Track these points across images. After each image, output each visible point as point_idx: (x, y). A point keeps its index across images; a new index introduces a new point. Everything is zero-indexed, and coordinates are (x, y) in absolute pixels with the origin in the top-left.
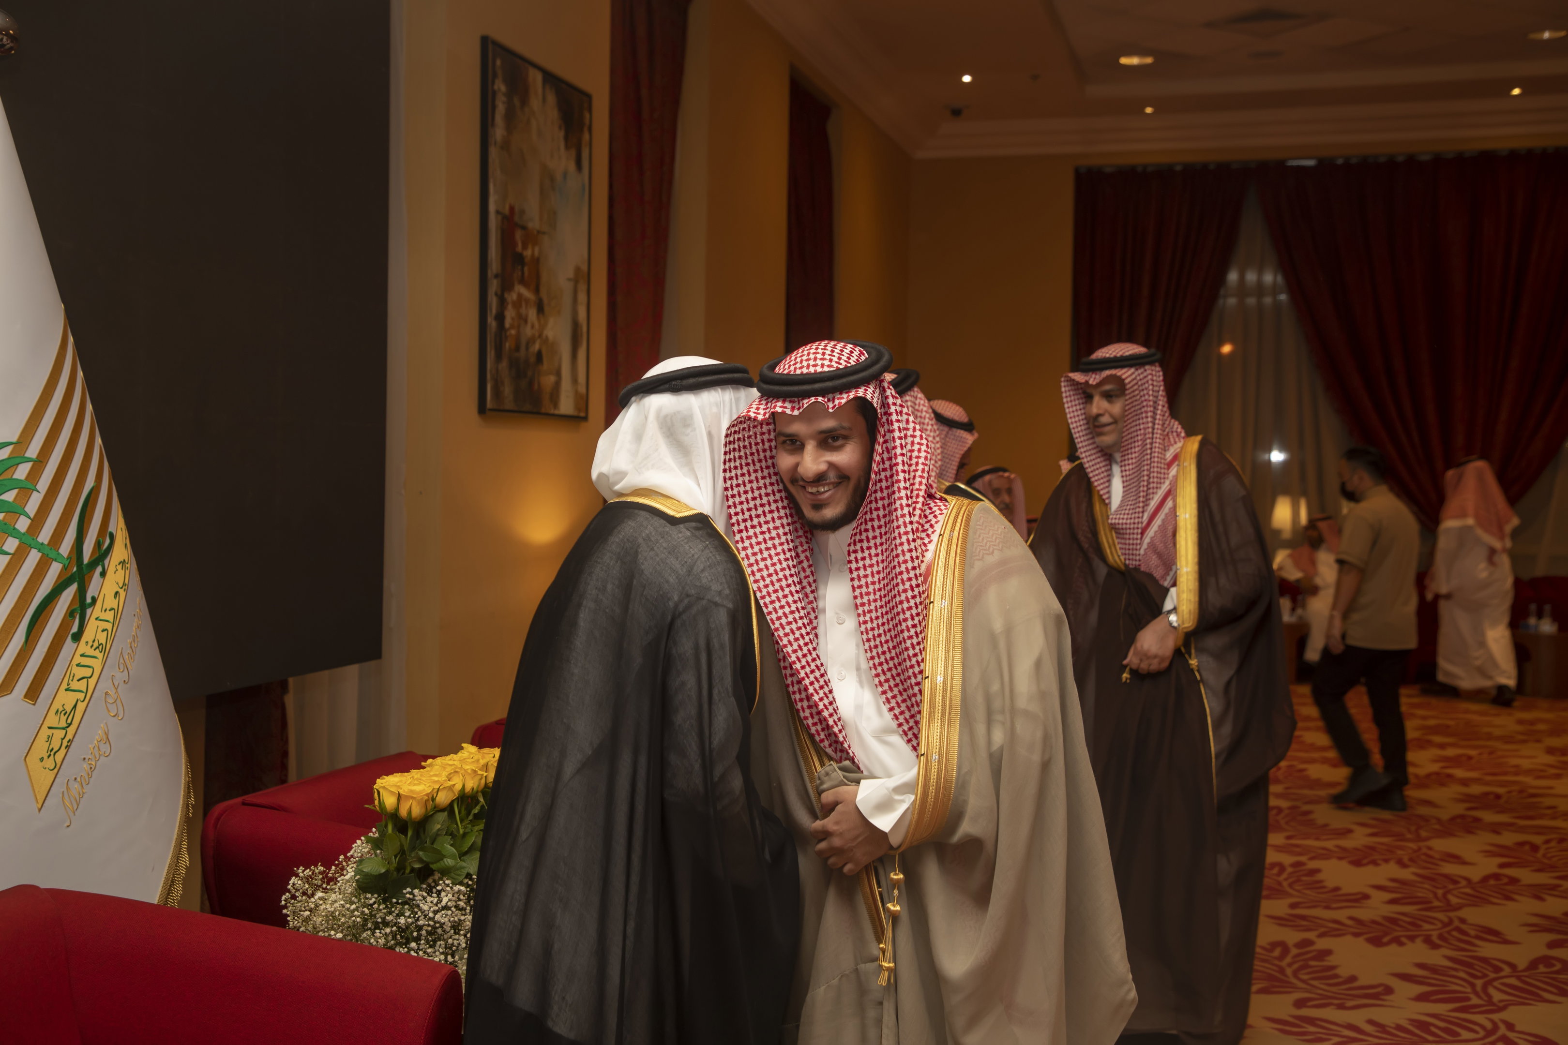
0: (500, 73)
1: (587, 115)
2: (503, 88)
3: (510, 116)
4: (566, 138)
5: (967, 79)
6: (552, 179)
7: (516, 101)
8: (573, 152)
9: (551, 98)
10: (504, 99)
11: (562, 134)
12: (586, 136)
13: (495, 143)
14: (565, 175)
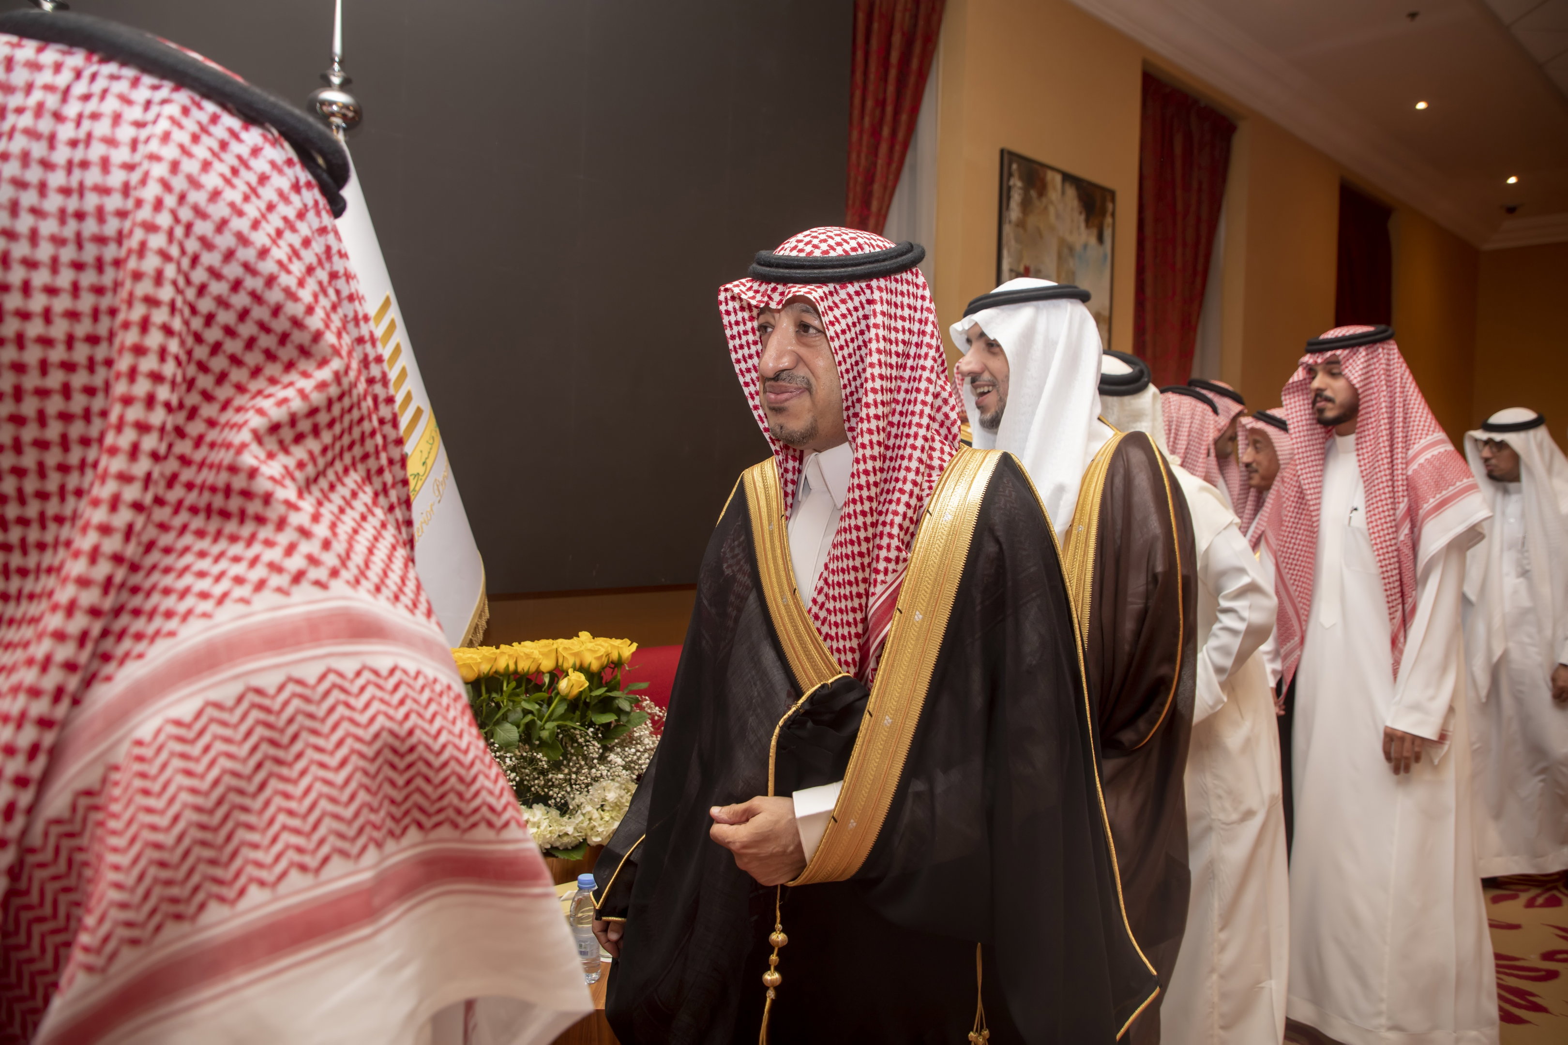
0: (1016, 174)
1: (1110, 206)
2: (1019, 184)
3: (1026, 205)
4: (1087, 221)
5: (1512, 180)
6: (1071, 249)
7: (1033, 193)
8: (1095, 231)
9: (1071, 192)
10: (1020, 191)
11: (1082, 218)
12: (1109, 220)
13: (1010, 222)
14: (1085, 246)
